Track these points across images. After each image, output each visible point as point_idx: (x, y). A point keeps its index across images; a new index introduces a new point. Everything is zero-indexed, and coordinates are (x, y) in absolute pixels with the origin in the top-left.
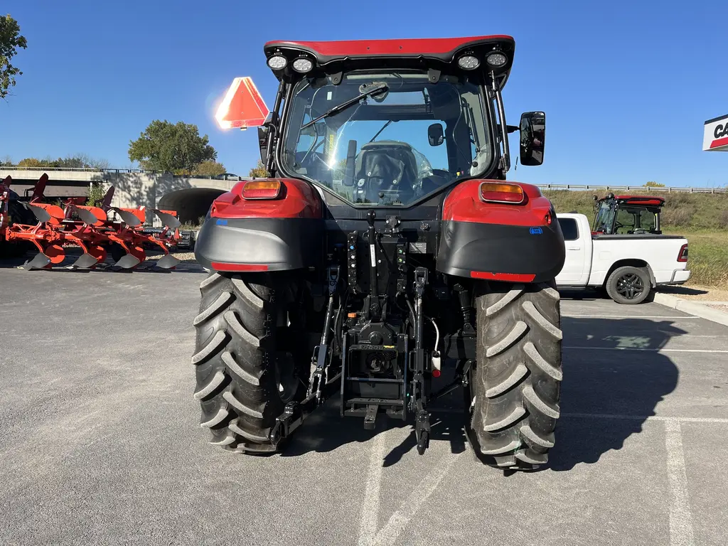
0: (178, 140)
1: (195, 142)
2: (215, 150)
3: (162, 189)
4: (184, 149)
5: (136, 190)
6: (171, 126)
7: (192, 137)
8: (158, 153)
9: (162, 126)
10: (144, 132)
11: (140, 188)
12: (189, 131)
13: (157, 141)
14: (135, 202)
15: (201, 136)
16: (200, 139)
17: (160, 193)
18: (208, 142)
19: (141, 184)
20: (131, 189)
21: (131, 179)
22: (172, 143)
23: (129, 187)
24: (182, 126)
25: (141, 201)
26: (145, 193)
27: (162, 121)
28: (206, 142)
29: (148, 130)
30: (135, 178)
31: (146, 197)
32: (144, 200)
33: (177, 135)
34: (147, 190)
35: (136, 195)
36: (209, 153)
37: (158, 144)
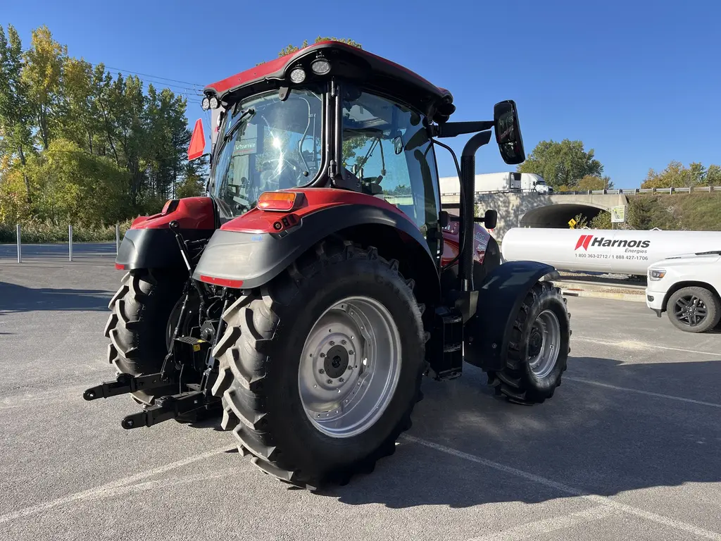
0: (562, 158)
1: (580, 158)
2: (602, 164)
3: (525, 207)
4: (567, 166)
5: (504, 209)
6: (557, 145)
7: (576, 153)
8: (542, 172)
9: (547, 146)
10: (531, 153)
11: (508, 207)
12: (574, 147)
13: (541, 161)
14: (503, 220)
15: (586, 151)
16: (584, 155)
17: (522, 211)
18: (593, 156)
19: (509, 203)
20: (501, 208)
21: (501, 199)
22: (557, 161)
23: (499, 206)
24: (567, 143)
25: (508, 219)
26: (512, 212)
27: (548, 141)
28: (590, 156)
29: (535, 151)
30: (504, 198)
31: (512, 215)
32: (511, 218)
33: (561, 153)
34: (514, 208)
35: (504, 213)
36: (594, 168)
37: (543, 163)
